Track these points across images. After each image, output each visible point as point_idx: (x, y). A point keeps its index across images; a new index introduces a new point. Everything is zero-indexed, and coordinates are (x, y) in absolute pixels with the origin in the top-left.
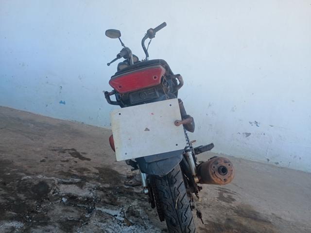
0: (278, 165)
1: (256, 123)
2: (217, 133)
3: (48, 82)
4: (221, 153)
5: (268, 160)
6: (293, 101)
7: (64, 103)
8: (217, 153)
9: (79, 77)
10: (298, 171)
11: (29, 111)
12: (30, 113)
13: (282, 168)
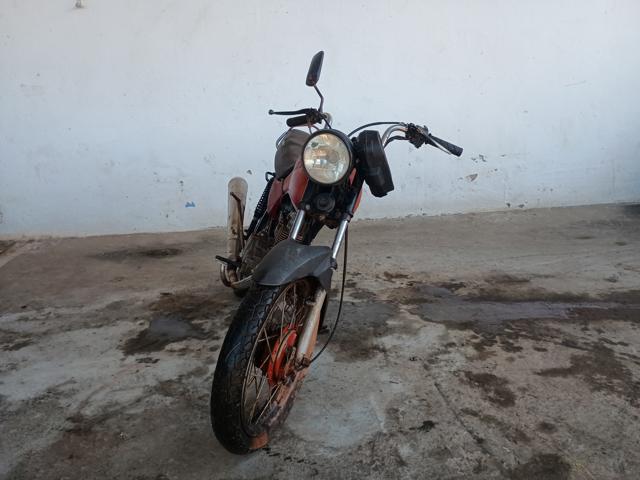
0: (524, 208)
1: (481, 156)
2: (430, 186)
3: (158, 181)
4: (442, 215)
5: (509, 205)
6: (526, 112)
7: (193, 205)
8: (437, 216)
9: (205, 159)
10: (553, 208)
11: (142, 231)
12: (145, 234)
13: (530, 210)
